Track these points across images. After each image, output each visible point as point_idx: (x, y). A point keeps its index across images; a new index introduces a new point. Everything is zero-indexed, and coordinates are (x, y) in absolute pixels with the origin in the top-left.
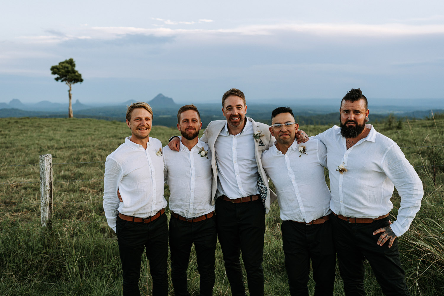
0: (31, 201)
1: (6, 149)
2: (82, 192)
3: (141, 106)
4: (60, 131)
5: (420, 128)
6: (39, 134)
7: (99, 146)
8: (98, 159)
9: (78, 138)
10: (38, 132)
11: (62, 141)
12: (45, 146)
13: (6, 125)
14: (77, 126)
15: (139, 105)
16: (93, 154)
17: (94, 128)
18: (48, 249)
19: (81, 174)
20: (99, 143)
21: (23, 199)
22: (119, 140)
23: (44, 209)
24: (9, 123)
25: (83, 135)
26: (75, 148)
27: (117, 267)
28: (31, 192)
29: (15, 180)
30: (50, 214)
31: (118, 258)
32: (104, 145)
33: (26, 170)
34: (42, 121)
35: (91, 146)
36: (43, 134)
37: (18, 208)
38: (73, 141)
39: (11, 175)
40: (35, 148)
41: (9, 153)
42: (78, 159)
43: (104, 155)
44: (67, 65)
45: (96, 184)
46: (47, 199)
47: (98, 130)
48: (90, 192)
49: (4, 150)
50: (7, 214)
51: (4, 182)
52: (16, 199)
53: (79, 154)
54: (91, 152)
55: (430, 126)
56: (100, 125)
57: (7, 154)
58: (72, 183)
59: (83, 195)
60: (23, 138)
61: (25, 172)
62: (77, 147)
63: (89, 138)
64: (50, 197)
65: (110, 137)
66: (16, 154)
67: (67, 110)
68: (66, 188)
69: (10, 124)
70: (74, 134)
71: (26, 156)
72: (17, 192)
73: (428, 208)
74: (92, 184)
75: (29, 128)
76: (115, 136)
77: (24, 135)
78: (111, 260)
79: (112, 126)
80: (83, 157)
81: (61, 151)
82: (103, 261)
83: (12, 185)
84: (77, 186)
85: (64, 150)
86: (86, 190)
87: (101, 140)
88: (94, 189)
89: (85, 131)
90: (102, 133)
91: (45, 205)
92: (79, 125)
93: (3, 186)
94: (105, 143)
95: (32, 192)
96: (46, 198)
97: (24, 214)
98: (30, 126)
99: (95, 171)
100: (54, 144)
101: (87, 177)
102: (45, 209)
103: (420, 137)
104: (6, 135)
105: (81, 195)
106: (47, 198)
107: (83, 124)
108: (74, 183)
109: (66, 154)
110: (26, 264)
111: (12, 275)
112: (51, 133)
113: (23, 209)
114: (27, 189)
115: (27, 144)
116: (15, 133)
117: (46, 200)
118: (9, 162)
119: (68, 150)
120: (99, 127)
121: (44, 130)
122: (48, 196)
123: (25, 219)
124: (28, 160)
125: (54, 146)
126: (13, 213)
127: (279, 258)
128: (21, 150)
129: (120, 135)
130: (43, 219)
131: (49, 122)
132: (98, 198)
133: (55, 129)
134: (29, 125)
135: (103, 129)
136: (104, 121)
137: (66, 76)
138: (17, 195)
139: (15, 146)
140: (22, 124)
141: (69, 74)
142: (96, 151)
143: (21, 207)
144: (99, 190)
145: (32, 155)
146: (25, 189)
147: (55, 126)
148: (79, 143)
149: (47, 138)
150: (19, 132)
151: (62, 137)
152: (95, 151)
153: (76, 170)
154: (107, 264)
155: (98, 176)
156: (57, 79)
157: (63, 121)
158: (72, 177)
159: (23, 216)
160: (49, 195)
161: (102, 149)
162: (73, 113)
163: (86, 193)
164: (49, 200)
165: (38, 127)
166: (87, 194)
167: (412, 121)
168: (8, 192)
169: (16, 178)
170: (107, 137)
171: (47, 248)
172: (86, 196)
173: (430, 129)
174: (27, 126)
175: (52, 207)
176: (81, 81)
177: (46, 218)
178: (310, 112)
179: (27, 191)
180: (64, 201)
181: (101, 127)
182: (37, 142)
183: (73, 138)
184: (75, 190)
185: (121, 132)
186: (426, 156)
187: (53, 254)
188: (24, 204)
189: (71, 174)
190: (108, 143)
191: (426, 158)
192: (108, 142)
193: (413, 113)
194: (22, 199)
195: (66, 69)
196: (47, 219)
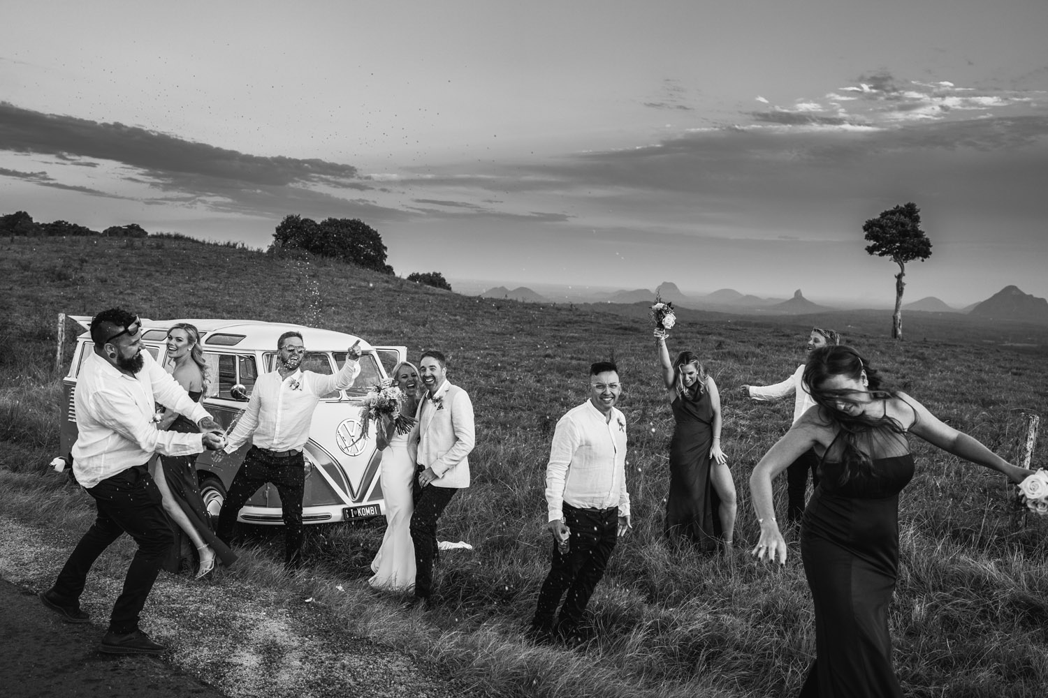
44: (902, 218)
156: (871, 250)
176: (928, 253)
195: (900, 228)
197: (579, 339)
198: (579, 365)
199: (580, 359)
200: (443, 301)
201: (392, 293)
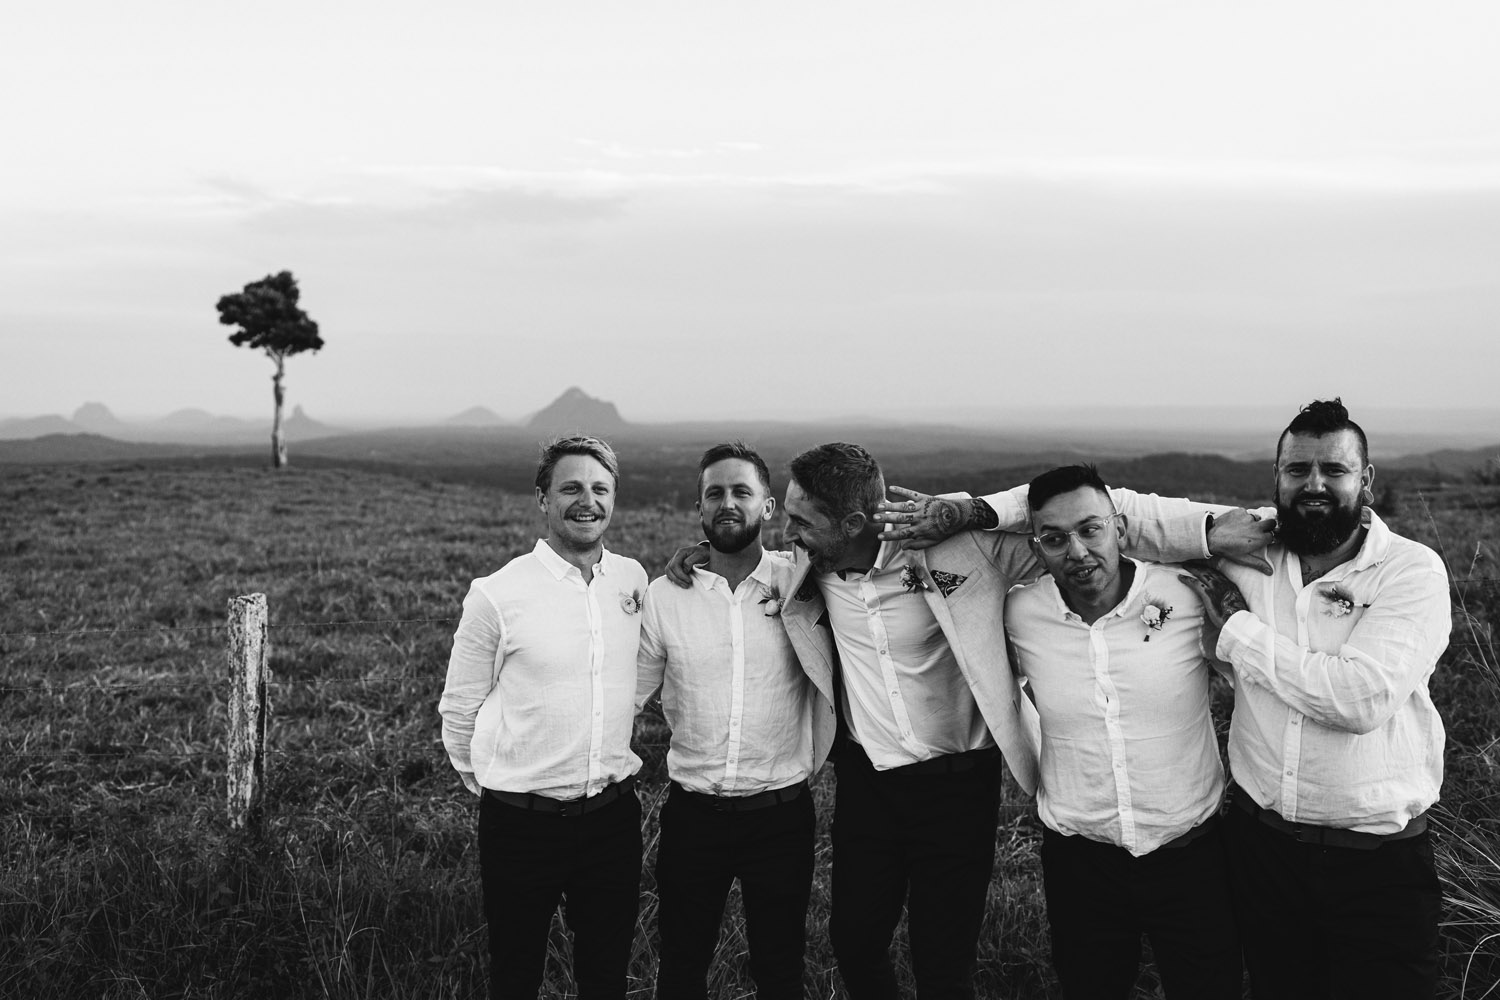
0: (173, 745)
1: (76, 572)
2: (337, 716)
3: (582, 447)
4: (248, 512)
5: (1458, 511)
6: (182, 521)
7: (384, 563)
8: (383, 606)
9: (309, 535)
10: (178, 516)
11: (260, 544)
12: (204, 563)
13: (70, 491)
14: (304, 497)
15: (576, 444)
16: (365, 589)
17: (360, 503)
18: (249, 902)
19: (331, 658)
20: (382, 555)
21: (146, 736)
22: (448, 545)
23: (238, 772)
24: (80, 483)
25: (328, 528)
26: (305, 569)
27: (474, 963)
28: (172, 715)
29: (116, 673)
30: (258, 787)
31: (474, 935)
32: (398, 561)
33: (148, 641)
34: (186, 478)
35: (355, 563)
36: (193, 521)
37: (133, 766)
38: (293, 545)
39: (100, 657)
40: (171, 570)
41: (86, 585)
42: (317, 607)
43: (402, 595)
44: (272, 293)
45: (382, 692)
46: (248, 738)
47: (373, 510)
48: (362, 716)
49: (71, 574)
50: (100, 787)
51: (83, 682)
52: (124, 738)
53: (319, 590)
54: (356, 582)
55: (1489, 506)
56: (378, 492)
57: (82, 588)
58: (304, 688)
59: (341, 728)
60: (128, 532)
61: (144, 649)
62: (309, 567)
63: (348, 537)
64: (257, 731)
65: (415, 534)
66: (110, 589)
67: (270, 441)
68: (283, 703)
69: (83, 488)
70: (295, 522)
71: (144, 595)
72: (126, 716)
73: (1492, 781)
74: (368, 692)
75: (145, 501)
76: (433, 531)
77: (133, 524)
78: (455, 942)
79: (417, 498)
80: (332, 599)
81: (258, 580)
82: (425, 945)
83: (108, 692)
84: (322, 696)
85: (269, 576)
86: (350, 711)
87: (385, 545)
88: (377, 707)
89: (331, 513)
90: (389, 521)
91: (243, 758)
92: (309, 492)
93: (79, 694)
94: (403, 555)
95: (175, 716)
96: (245, 733)
97: (154, 787)
98: (149, 496)
99: (374, 648)
100: (234, 555)
101: (351, 666)
102: (241, 769)
103: (1457, 543)
104: (74, 523)
105: (337, 728)
106: (248, 734)
107: (324, 490)
108: (309, 687)
109: (275, 589)
110: (179, 950)
111: (133, 984)
112: (220, 519)
113: (150, 770)
114: (157, 706)
115: (145, 554)
116: (102, 518)
117: (246, 741)
118: (91, 613)
119: (282, 576)
120: (377, 500)
121: (195, 509)
122: (252, 729)
123: (159, 803)
124: (152, 609)
125: (233, 561)
126: (118, 782)
127: (1000, 942)
128: (126, 575)
129: (448, 526)
130: (234, 804)
131: (210, 480)
132: (392, 737)
133: (232, 504)
134: (144, 491)
135: (389, 504)
136: (390, 478)
137: (266, 329)
138: (125, 725)
139: (106, 561)
140: (121, 486)
141: (279, 322)
142: (374, 579)
143: (141, 765)
144: (391, 709)
145: (164, 591)
146: (151, 703)
147: (230, 494)
148: (316, 553)
149: (209, 534)
150: (114, 513)
151: (257, 533)
152: (370, 581)
153: (315, 644)
154: (441, 954)
155: (388, 665)
156: (237, 340)
157: (257, 477)
158: (303, 667)
159: (152, 792)
160: (255, 727)
161: (394, 574)
162: (285, 450)
163: (352, 719)
164: (256, 742)
165: (177, 496)
166: (354, 725)
167: (1427, 485)
168: (96, 713)
169: (118, 667)
170: (407, 535)
171: (248, 896)
172: (351, 729)
173: (1493, 516)
174: (140, 493)
175: (262, 766)
176: (318, 344)
177: (244, 801)
178: (1078, 451)
179: (157, 712)
180: (282, 745)
181: (384, 500)
182: (177, 548)
183: (293, 534)
184: (313, 711)
185: (453, 518)
186: (1480, 607)
187: (264, 918)
188: (151, 754)
189: (298, 657)
190: (413, 554)
191: (1481, 613)
192: (410, 550)
193: (1431, 456)
194: (143, 737)
195: (268, 306)
196: (248, 805)
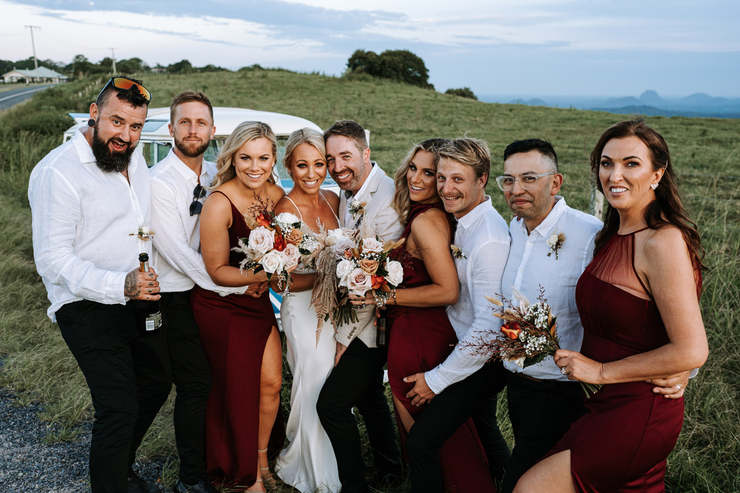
197: (576, 132)
198: (575, 153)
199: (576, 148)
200: (468, 107)
201: (429, 102)
